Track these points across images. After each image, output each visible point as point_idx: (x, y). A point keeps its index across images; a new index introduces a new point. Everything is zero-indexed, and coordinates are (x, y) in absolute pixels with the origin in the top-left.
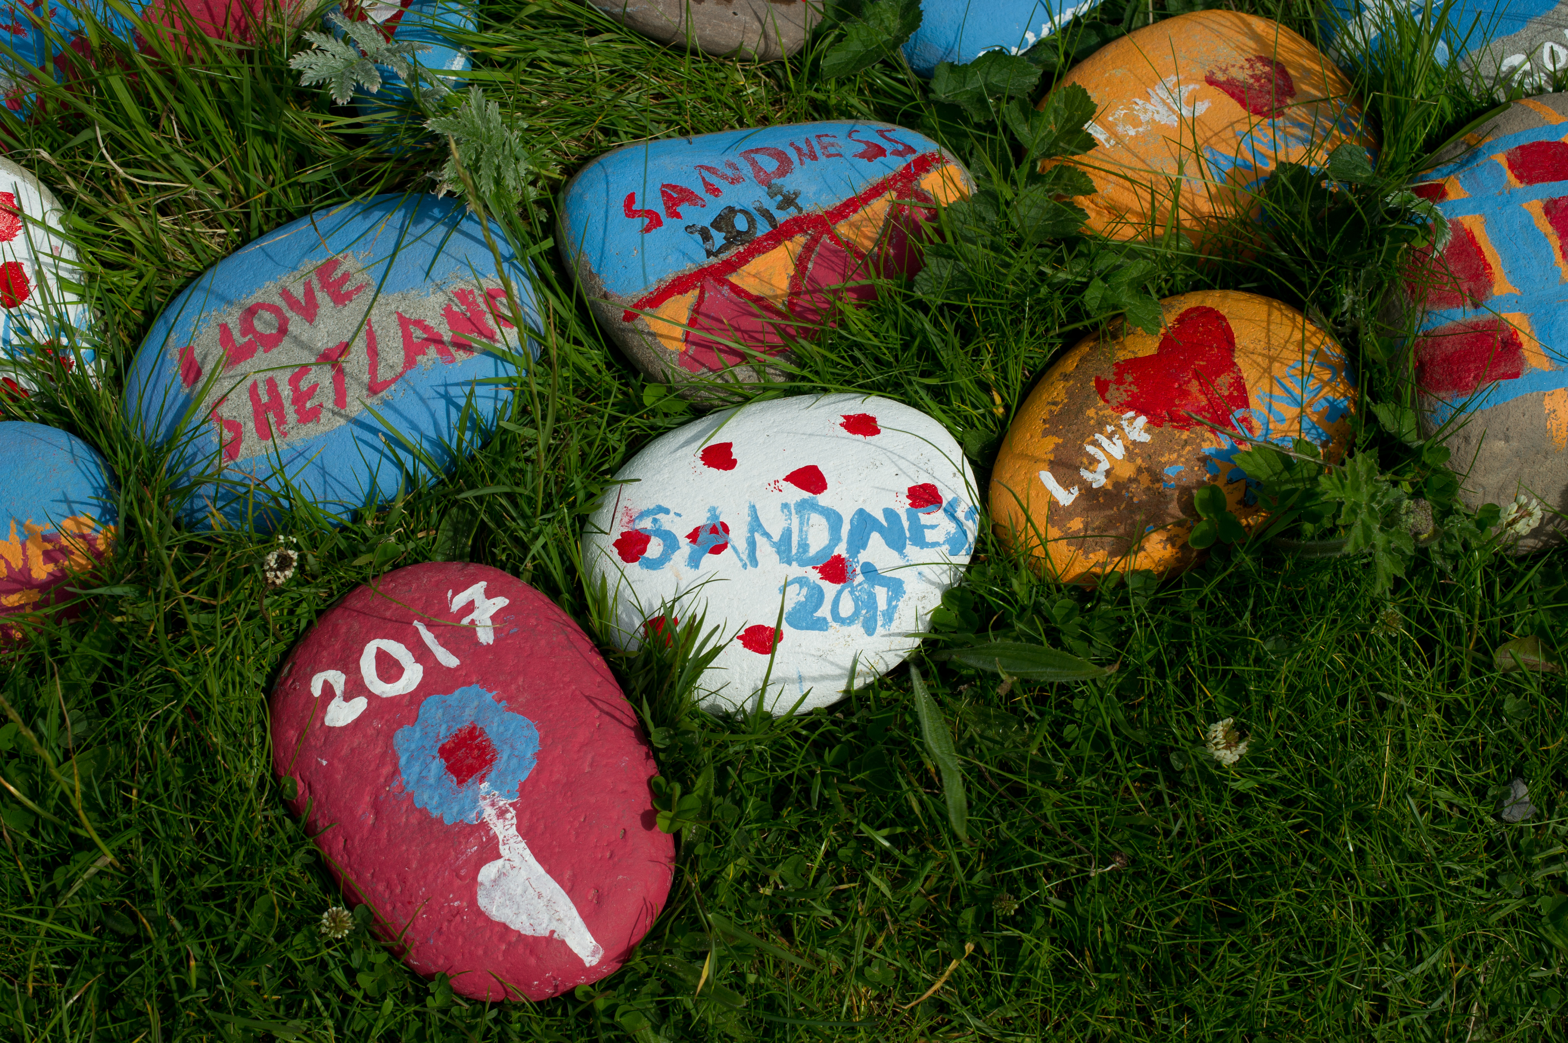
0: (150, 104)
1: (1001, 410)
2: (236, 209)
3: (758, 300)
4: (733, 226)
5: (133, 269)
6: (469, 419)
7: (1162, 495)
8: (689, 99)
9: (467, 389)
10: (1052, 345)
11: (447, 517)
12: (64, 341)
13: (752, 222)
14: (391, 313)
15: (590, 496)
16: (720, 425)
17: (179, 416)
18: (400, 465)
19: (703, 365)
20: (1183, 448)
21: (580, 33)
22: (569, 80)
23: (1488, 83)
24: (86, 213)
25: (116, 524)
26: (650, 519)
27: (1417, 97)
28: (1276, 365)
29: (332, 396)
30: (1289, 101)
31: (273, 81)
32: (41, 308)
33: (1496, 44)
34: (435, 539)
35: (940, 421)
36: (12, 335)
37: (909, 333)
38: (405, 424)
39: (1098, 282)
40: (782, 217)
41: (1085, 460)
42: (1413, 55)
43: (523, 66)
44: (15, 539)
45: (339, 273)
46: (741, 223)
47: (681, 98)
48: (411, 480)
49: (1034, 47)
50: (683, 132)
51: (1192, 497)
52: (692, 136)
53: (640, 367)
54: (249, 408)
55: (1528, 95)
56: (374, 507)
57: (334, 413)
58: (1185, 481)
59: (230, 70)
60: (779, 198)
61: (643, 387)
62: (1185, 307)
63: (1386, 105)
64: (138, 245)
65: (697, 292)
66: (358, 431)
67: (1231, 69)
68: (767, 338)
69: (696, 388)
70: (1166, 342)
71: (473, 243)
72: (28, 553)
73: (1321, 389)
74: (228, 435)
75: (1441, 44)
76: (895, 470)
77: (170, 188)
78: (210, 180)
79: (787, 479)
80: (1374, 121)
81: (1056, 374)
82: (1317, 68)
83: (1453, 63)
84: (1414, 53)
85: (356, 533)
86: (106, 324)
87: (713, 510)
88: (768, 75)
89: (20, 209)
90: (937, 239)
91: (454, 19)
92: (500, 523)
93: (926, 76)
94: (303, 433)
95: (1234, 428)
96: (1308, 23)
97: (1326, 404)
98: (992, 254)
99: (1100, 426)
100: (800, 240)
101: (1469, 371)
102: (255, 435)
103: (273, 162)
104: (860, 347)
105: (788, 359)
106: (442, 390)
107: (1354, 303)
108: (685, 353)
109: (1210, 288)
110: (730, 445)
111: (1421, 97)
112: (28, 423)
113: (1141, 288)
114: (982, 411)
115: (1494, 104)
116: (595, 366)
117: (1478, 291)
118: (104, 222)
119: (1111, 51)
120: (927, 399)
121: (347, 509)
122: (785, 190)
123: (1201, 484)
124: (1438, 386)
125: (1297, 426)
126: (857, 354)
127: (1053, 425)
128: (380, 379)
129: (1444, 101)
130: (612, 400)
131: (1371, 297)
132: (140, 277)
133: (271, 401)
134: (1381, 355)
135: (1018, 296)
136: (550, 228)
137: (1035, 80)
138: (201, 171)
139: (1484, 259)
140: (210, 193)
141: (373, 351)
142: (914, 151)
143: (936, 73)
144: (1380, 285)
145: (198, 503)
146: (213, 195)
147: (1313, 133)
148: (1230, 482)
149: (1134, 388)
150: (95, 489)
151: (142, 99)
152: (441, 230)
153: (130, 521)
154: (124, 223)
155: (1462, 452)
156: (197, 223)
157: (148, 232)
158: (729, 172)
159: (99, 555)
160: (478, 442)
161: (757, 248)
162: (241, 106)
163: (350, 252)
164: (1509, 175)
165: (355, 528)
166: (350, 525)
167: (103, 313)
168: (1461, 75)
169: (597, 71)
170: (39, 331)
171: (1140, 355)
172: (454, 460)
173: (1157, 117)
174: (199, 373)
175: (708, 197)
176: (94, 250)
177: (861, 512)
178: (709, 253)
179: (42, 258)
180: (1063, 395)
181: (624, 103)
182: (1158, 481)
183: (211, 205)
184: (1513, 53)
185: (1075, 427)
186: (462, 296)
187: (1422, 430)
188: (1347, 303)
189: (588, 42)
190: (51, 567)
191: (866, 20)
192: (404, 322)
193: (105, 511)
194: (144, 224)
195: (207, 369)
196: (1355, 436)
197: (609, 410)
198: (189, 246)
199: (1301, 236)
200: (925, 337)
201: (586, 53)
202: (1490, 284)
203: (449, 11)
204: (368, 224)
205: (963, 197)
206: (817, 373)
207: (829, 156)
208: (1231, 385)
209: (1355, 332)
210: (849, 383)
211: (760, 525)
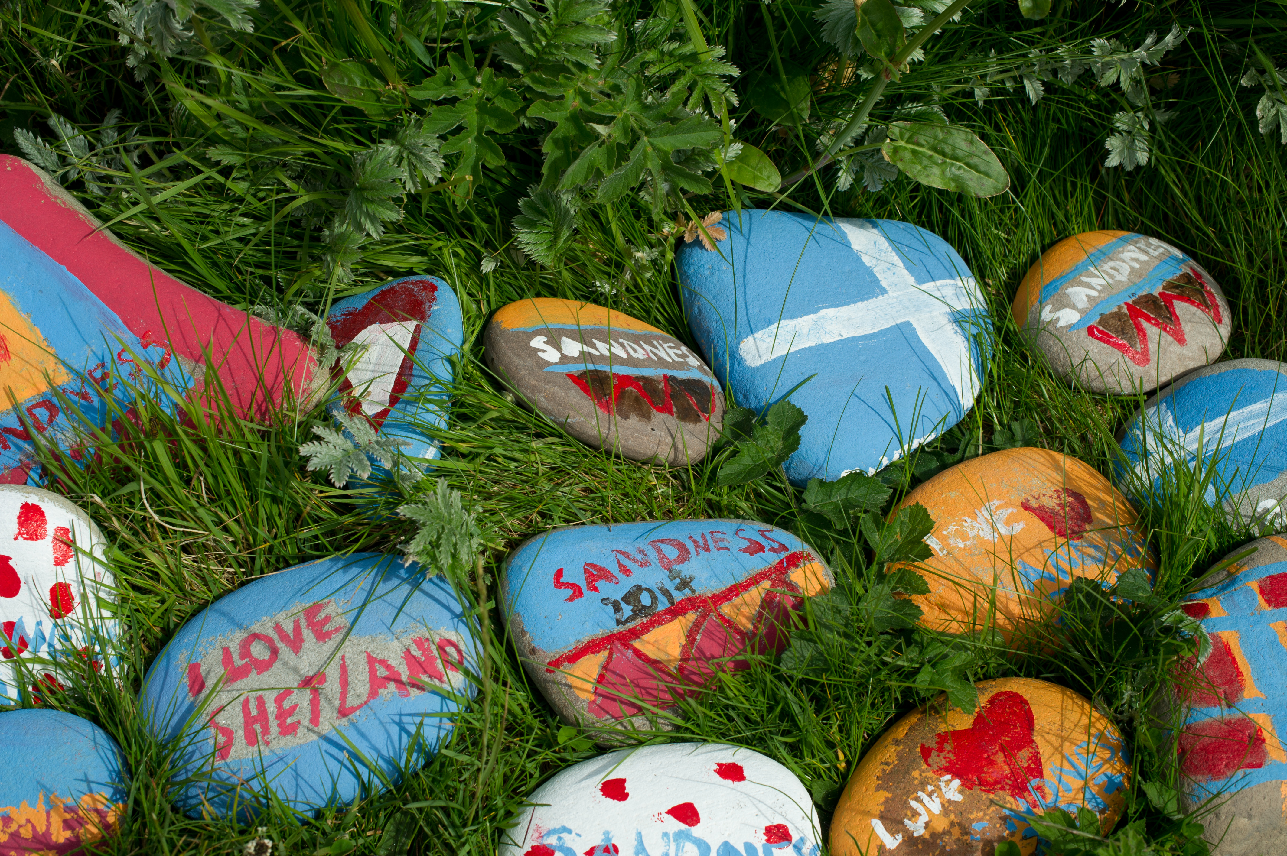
0: (185, 466)
1: (843, 765)
2: (244, 554)
3: (655, 663)
4: (639, 601)
5: (157, 594)
6: (418, 744)
7: (969, 845)
8: (611, 495)
9: (418, 720)
10: (887, 714)
11: (391, 820)
12: (97, 648)
13: (654, 598)
14: (361, 652)
15: (509, 814)
16: (619, 763)
17: (183, 719)
18: (358, 776)
19: (607, 713)
20: (988, 808)
21: (529, 435)
22: (517, 473)
23: (1246, 521)
24: (124, 547)
25: (125, 803)
26: (556, 837)
27: (1188, 533)
28: (1067, 744)
29: (309, 715)
30: (1087, 527)
31: (284, 456)
32: (82, 621)
33: (1253, 491)
34: (380, 837)
35: (793, 771)
36: (56, 641)
37: (774, 699)
38: (365, 743)
39: (927, 668)
40: (678, 596)
41: (909, 813)
42: (1187, 497)
43: (482, 459)
44: (42, 808)
45: (322, 615)
46: (646, 599)
47: (605, 494)
48: (365, 788)
49: (887, 467)
50: (605, 520)
51: (993, 849)
52: (612, 525)
53: (556, 709)
54: (241, 719)
55: (1278, 533)
56: (335, 809)
57: (309, 730)
58: (988, 836)
59: (252, 445)
60: (678, 581)
61: (558, 728)
62: (995, 691)
63: (1164, 538)
64: (163, 576)
65: (607, 653)
66: (326, 746)
67: (1042, 498)
68: (661, 695)
69: (601, 732)
70: (979, 720)
71: (431, 601)
72: (51, 820)
73: (1102, 766)
74: (221, 739)
75: (1211, 487)
76: (755, 811)
77: (193, 534)
78: (226, 529)
79: (669, 812)
80: (1155, 548)
81: (890, 740)
82: (1110, 500)
83: (1219, 504)
84: (1189, 493)
85: (318, 829)
86: (131, 637)
87: (607, 833)
88: (675, 477)
89: (74, 542)
90: (801, 626)
91: (430, 417)
92: (434, 831)
93: (800, 486)
94: (282, 743)
95: (1030, 795)
96: (1104, 463)
97: (1105, 779)
98: (845, 642)
99: (923, 785)
100: (692, 616)
101: (1221, 759)
102: (244, 741)
103: (277, 518)
104: (734, 708)
105: (676, 713)
106: (397, 719)
107: (1131, 696)
108: (594, 702)
109: (1017, 675)
110: (623, 781)
111: (1193, 533)
112: (62, 711)
113: (962, 675)
114: (828, 765)
115: (1251, 539)
116: (519, 705)
117: (1232, 694)
118: (138, 555)
119: (948, 476)
120: (784, 753)
121: (312, 808)
122: (682, 575)
123: (1001, 839)
124: (1196, 770)
125: (1081, 796)
126: (732, 713)
127: (886, 781)
128: (348, 705)
129: (1211, 534)
130: (533, 736)
131: (1146, 694)
132: (163, 602)
133: (259, 714)
134: (1152, 744)
135: (862, 677)
136: (493, 591)
137: (886, 497)
138: (219, 522)
139: (1237, 668)
140: (225, 540)
141: (344, 682)
142: (787, 549)
143: (809, 486)
144: (1153, 684)
145: (193, 792)
146: (227, 541)
147: (1106, 555)
148: (1025, 838)
149: (952, 756)
150: (110, 772)
151: (180, 464)
152: (406, 588)
153: (137, 802)
154: (154, 558)
155: (1213, 825)
156: (211, 562)
157: (173, 567)
158: (639, 557)
159: (107, 826)
160: (422, 762)
161: (656, 621)
162: (258, 475)
163: (332, 599)
164: (1260, 600)
165: (317, 824)
166: (313, 821)
167: (130, 627)
168: (1224, 513)
169: (541, 467)
170: (78, 639)
171: (958, 728)
172: (401, 775)
173: (981, 534)
174: (202, 686)
175: (621, 576)
176: (128, 577)
177: (726, 844)
178: (619, 622)
179: (86, 581)
180: (894, 757)
181: (559, 493)
182: (967, 834)
183: (224, 549)
184: (1267, 498)
185: (902, 785)
186: (419, 643)
187: (1182, 807)
188: (1126, 696)
189: (535, 444)
190: (68, 834)
191: (756, 440)
192: (371, 660)
193: (117, 791)
194: (170, 560)
195: (209, 684)
196: (1127, 808)
197: (529, 746)
198: (203, 579)
199: (1092, 641)
200: (787, 704)
201: (533, 453)
202: (1241, 688)
203: (428, 411)
204: (348, 576)
205: (824, 591)
206: (698, 725)
207: (719, 549)
208: (1030, 758)
209: (1131, 720)
210: (724, 735)
211: (644, 849)
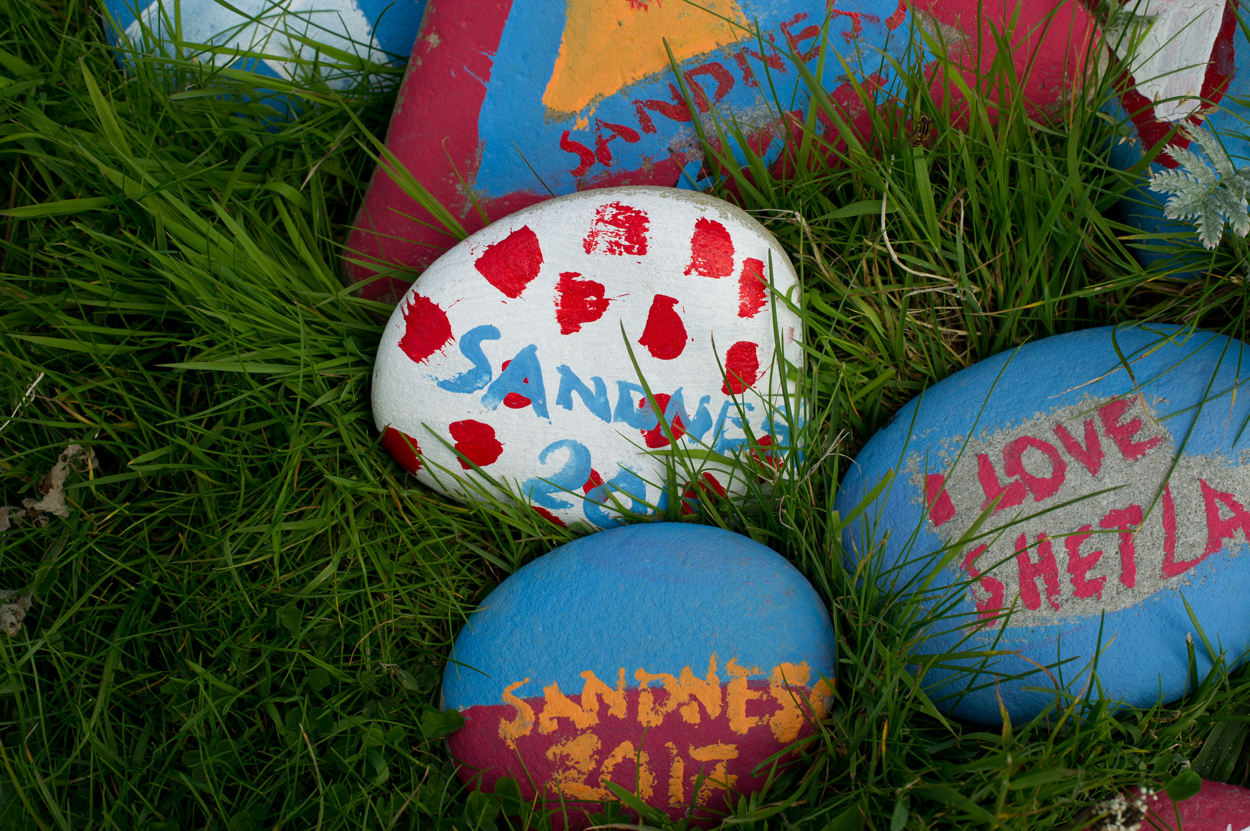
14: (1193, 479)
24: (824, 290)
29: (1118, 569)
44: (714, 680)
45: (1126, 418)
54: (1014, 566)
57: (1119, 591)
72: (729, 699)
74: (984, 595)
78: (974, 276)
89: (769, 282)
94: (1078, 609)
118: (845, 306)
128: (1177, 559)
133: (1041, 562)
141: (1170, 524)
163: (1140, 394)
170: (758, 425)
190: (753, 721)
192: (1208, 494)
195: (961, 508)
